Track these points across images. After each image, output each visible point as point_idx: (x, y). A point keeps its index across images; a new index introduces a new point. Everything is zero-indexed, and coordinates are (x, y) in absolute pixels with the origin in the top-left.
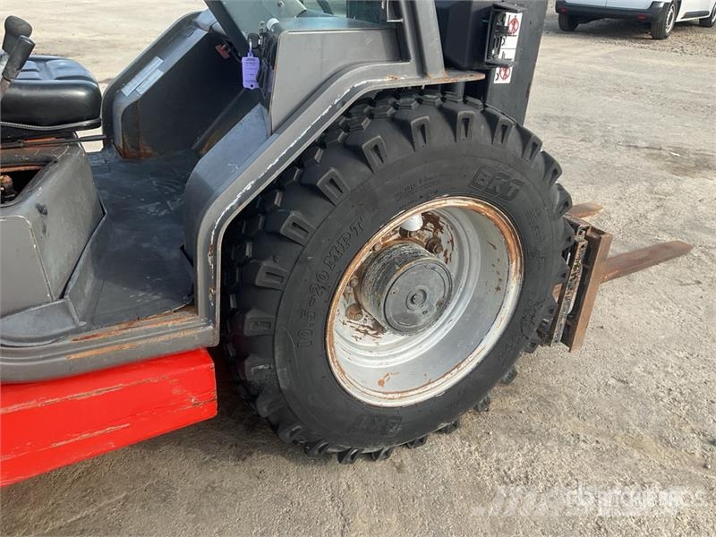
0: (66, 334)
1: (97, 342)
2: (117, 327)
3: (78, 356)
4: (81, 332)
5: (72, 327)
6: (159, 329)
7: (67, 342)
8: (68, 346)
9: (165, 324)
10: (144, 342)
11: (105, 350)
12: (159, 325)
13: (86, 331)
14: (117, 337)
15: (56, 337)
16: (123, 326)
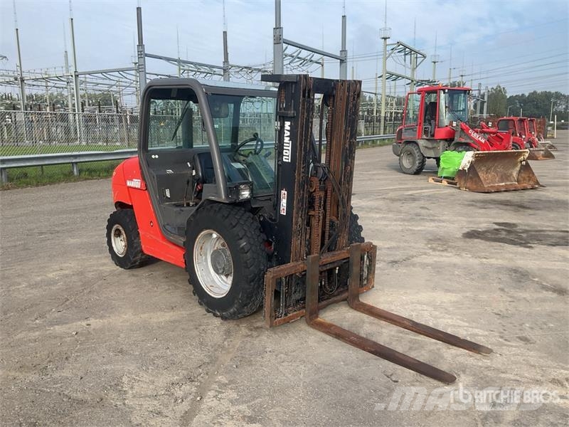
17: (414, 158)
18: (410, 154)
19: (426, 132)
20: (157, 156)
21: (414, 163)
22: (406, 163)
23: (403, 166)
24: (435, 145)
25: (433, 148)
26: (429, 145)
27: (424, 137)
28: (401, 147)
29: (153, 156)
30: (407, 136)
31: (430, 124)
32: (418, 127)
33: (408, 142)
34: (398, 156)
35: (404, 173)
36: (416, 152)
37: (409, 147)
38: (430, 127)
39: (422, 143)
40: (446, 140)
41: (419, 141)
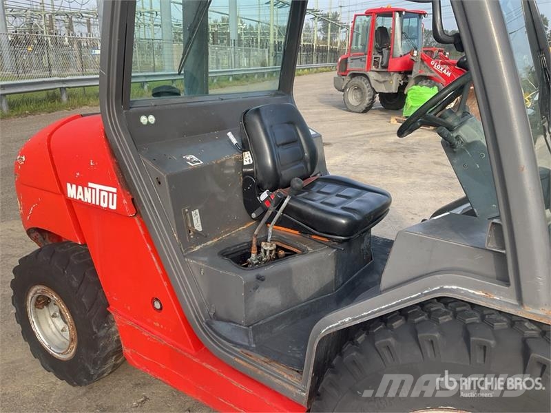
0: (241, 346)
1: (250, 360)
2: (263, 358)
3: (239, 361)
4: (248, 350)
5: (247, 344)
6: (280, 375)
7: (239, 350)
8: (238, 353)
9: (283, 373)
10: (269, 376)
11: (251, 367)
12: (280, 372)
13: (251, 351)
14: (259, 364)
15: (236, 344)
16: (267, 360)
17: (363, 94)
18: (359, 88)
19: (376, 63)
20: (152, 119)
21: (362, 99)
22: (353, 99)
23: (349, 102)
24: (387, 78)
25: (384, 82)
26: (380, 78)
27: (374, 68)
28: (346, 82)
29: (144, 120)
30: (353, 66)
31: (381, 53)
32: (367, 56)
33: (354, 75)
34: (343, 91)
35: (350, 111)
36: (365, 86)
37: (357, 80)
38: (381, 57)
39: (372, 75)
40: (400, 73)
41: (368, 72)
